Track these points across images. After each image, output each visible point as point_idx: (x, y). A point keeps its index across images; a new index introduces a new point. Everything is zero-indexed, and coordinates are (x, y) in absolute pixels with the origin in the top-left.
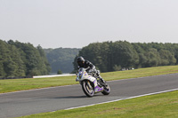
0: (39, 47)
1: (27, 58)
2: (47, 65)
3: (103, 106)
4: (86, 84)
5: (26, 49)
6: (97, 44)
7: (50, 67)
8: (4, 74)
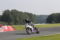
0: (35, 14)
1: (31, 18)
2: (37, 20)
3: (57, 35)
4: (28, 29)
5: (30, 15)
6: (54, 14)
7: (38, 21)
8: (23, 23)
